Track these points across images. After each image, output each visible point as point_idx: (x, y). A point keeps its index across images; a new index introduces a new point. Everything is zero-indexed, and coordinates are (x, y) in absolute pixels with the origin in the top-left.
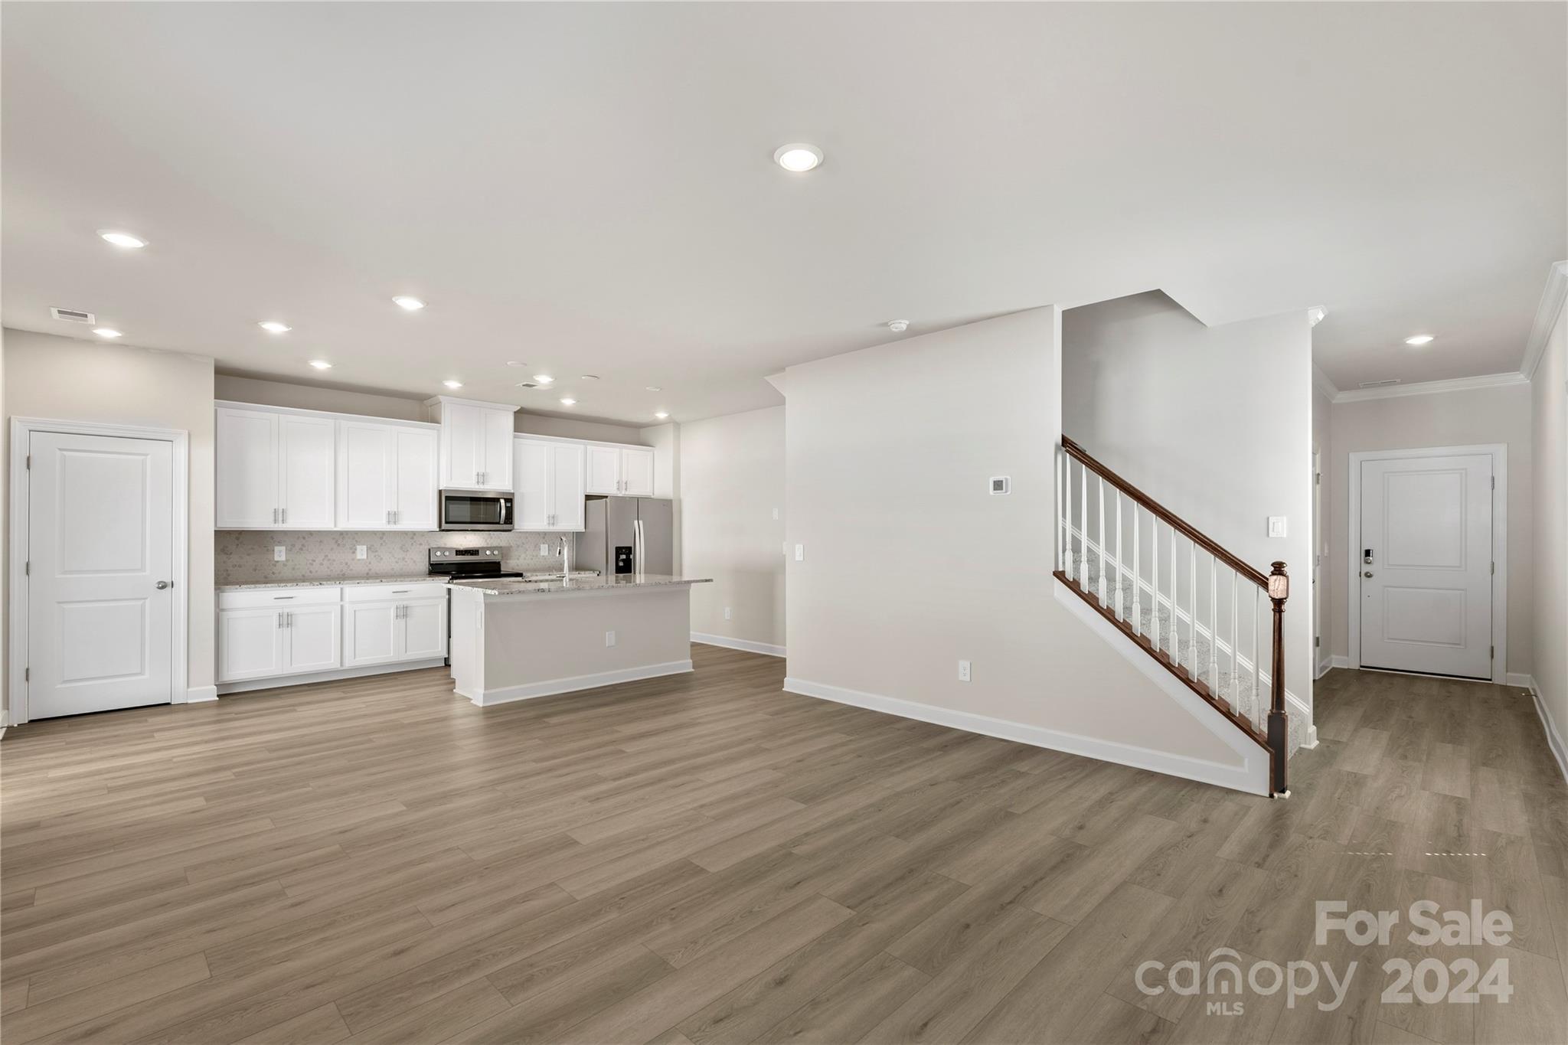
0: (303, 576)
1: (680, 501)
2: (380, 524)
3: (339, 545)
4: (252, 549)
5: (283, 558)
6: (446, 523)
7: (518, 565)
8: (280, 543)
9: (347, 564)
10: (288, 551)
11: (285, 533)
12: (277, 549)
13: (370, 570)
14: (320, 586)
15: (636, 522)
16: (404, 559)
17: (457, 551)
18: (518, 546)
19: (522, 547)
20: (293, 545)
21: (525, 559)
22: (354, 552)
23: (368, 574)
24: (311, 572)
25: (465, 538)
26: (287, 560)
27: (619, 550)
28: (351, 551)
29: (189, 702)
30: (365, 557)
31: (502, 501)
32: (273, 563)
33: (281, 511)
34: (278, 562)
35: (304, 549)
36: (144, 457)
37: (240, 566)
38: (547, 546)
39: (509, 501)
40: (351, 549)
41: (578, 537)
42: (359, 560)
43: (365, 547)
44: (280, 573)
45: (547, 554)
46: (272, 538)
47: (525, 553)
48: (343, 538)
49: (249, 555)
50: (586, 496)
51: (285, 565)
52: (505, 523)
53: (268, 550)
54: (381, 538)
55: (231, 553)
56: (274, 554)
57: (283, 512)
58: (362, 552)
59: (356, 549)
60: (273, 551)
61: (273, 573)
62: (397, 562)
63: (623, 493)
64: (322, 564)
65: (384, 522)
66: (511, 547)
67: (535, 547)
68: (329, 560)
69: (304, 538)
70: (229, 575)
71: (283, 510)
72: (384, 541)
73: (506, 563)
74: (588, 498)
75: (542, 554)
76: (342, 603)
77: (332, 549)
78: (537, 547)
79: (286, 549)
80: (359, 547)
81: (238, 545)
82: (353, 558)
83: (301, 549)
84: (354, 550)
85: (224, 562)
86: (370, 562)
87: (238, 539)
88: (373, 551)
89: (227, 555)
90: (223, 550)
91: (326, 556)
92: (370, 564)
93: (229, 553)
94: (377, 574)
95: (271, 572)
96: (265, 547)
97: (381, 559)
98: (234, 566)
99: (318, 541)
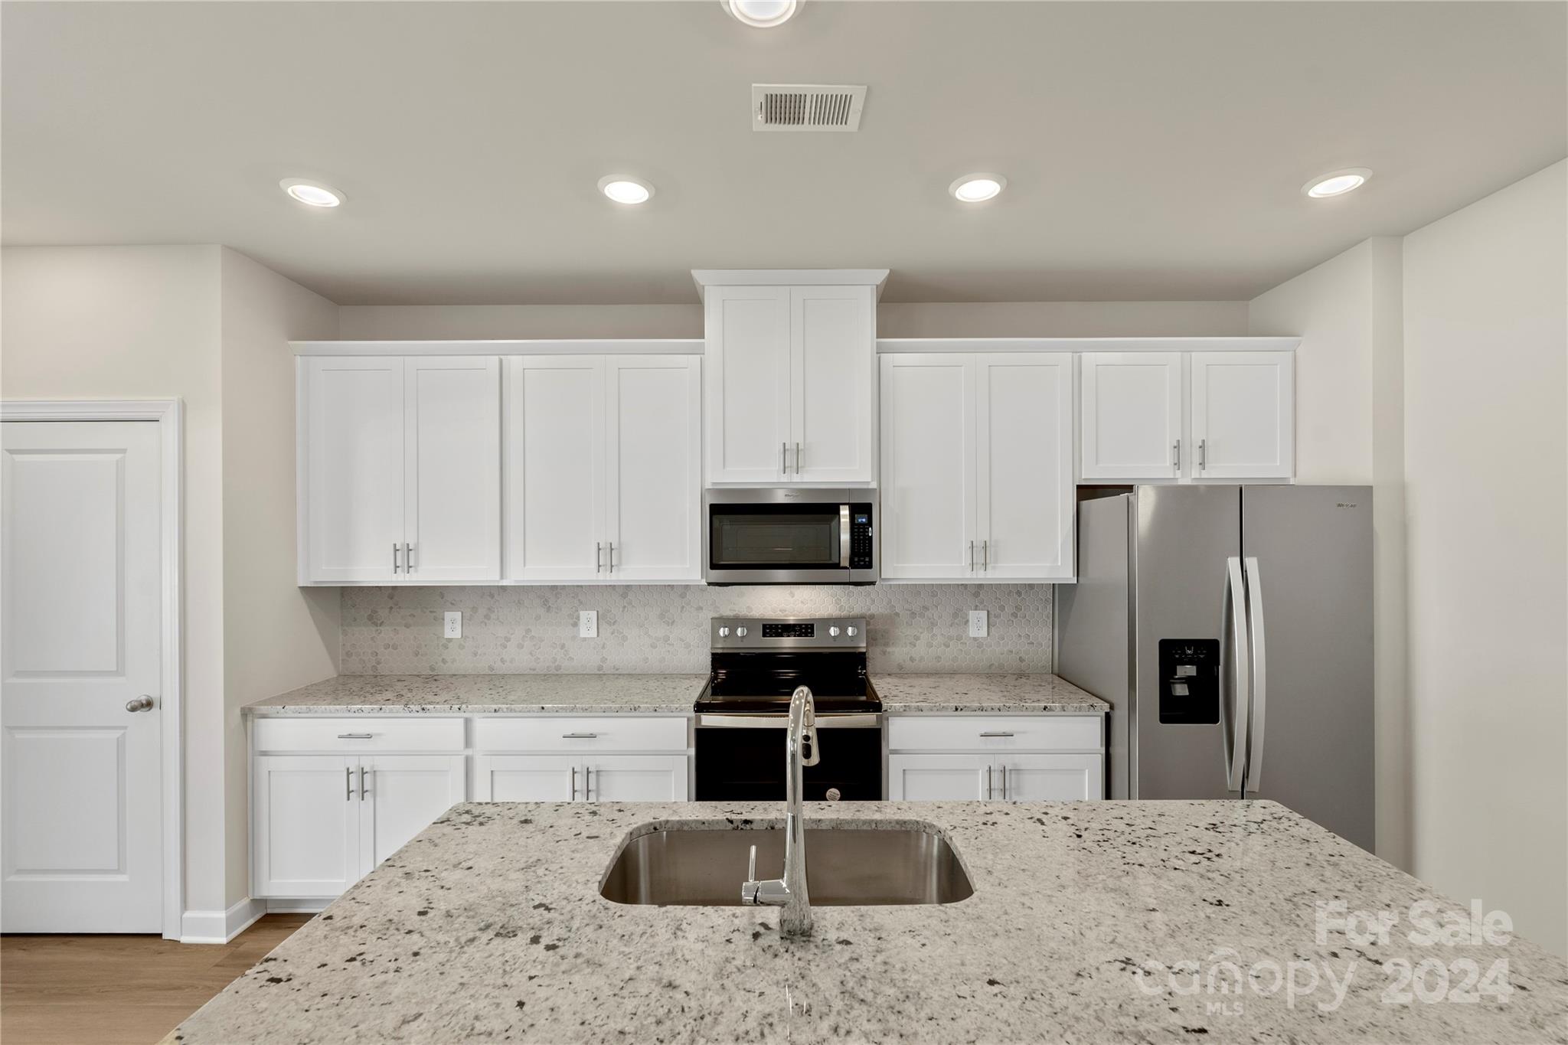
0: (491, 668)
1: (1402, 490)
2: (581, 571)
3: (549, 609)
5: (457, 634)
6: (713, 567)
7: (912, 659)
8: (453, 606)
9: (563, 646)
10: (466, 621)
12: (449, 616)
13: (604, 660)
14: (421, 714)
15: (1233, 563)
16: (666, 639)
17: (764, 626)
18: (913, 614)
19: (922, 615)
20: (474, 609)
21: (929, 645)
22: (575, 625)
23: (600, 668)
24: (503, 661)
26: (464, 637)
27: (1171, 652)
28: (570, 621)
29: (185, 939)
30: (593, 633)
31: (845, 512)
32: (445, 641)
33: (407, 548)
34: (450, 640)
35: (492, 615)
36: (119, 456)
38: (982, 613)
39: (862, 510)
40: (571, 616)
41: (1062, 595)
42: (585, 639)
43: (594, 617)
44: (454, 661)
45: (983, 633)
47: (930, 629)
48: (557, 598)
49: (407, 626)
50: (1079, 487)
51: (461, 647)
52: (854, 565)
53: (435, 619)
55: (382, 624)
56: (443, 625)
57: (411, 550)
58: (588, 625)
59: (578, 618)
60: (443, 619)
61: (444, 661)
62: (653, 646)
63: (1195, 474)
64: (520, 646)
66: (897, 614)
67: (955, 615)
68: (533, 638)
69: (492, 596)
70: (378, 663)
71: (411, 546)
73: (884, 653)
74: (1087, 492)
75: (971, 635)
76: (469, 752)
77: (539, 617)
78: (960, 618)
79: (462, 617)
80: (584, 615)
81: (391, 608)
82: (574, 638)
83: (487, 617)
84: (575, 620)
85: (372, 639)
86: (604, 644)
87: (391, 597)
88: (609, 623)
89: (377, 626)
90: (370, 618)
91: (528, 631)
92: (603, 647)
93: (379, 622)
94: (617, 670)
95: (441, 659)
96: (431, 612)
97: (625, 638)
98: (387, 646)
99: (514, 602)
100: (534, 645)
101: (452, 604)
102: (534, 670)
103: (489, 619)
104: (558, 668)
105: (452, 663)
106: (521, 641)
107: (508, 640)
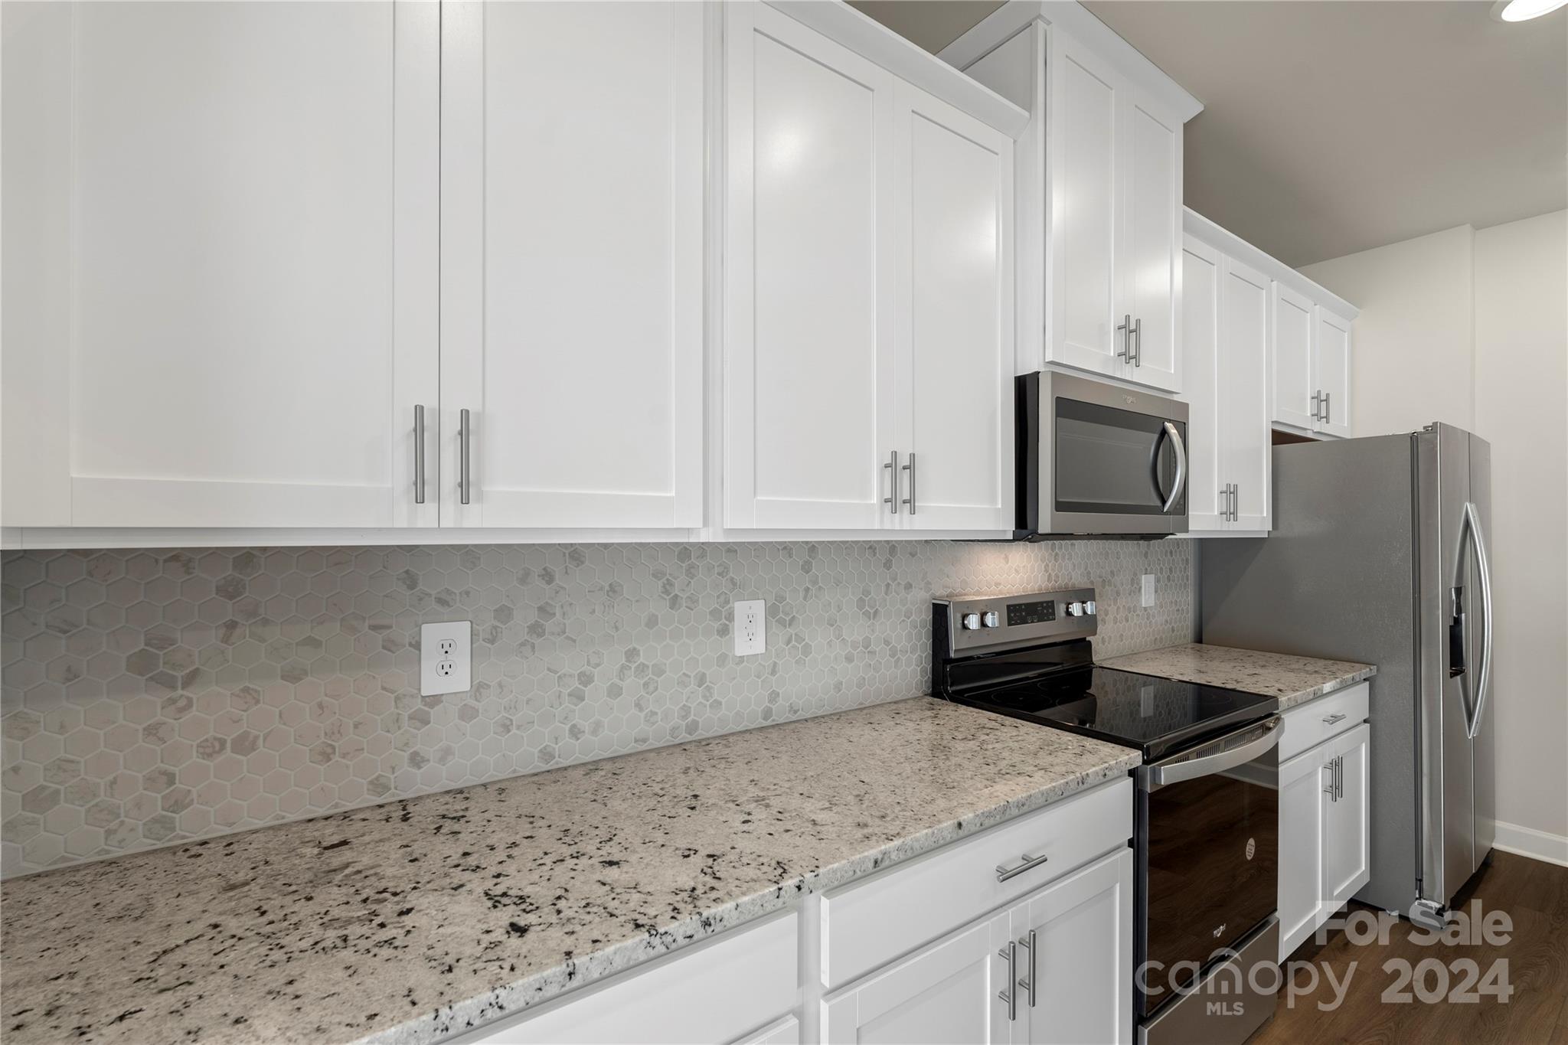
3: (674, 602)
4: (313, 643)
5: (460, 681)
6: (1060, 506)
7: (1103, 641)
8: (446, 606)
9: (701, 680)
10: (483, 643)
11: (469, 555)
12: (432, 634)
13: (774, 696)
15: (1469, 509)
16: (867, 644)
17: (1008, 610)
19: (1110, 583)
20: (504, 613)
21: (1115, 620)
22: (724, 631)
23: (767, 714)
24: (575, 732)
25: (1006, 559)
26: (478, 688)
28: (716, 625)
30: (758, 646)
32: (419, 705)
33: (451, 426)
34: (435, 700)
35: (549, 625)
37: (244, 745)
38: (1152, 577)
40: (715, 614)
42: (741, 659)
43: (758, 607)
44: (447, 752)
45: (1151, 601)
46: (411, 581)
47: (1115, 601)
48: (690, 572)
49: (292, 676)
50: (1275, 434)
51: (467, 713)
53: (389, 646)
54: (807, 568)
55: (190, 679)
56: (417, 660)
57: (464, 434)
58: (749, 630)
59: (730, 617)
60: (417, 646)
61: (416, 760)
62: (848, 661)
64: (615, 692)
65: (875, 500)
67: (1132, 582)
68: (642, 668)
69: (548, 576)
70: (177, 806)
71: (465, 415)
72: (815, 582)
74: (1276, 437)
75: (1144, 604)
77: (652, 622)
78: (1135, 585)
79: (473, 634)
80: (740, 608)
81: (232, 626)
82: (723, 659)
83: (536, 629)
84: (724, 621)
85: (151, 731)
86: (775, 664)
87: (230, 591)
88: (782, 623)
89: (173, 688)
90: (142, 664)
91: (632, 654)
92: (773, 672)
93: (180, 674)
94: (796, 712)
95: (406, 755)
96: (374, 628)
97: (806, 651)
98: (212, 749)
99: (601, 589)
100: (646, 685)
101: (441, 602)
102: (644, 741)
103: (541, 635)
104: (692, 728)
105: (442, 760)
106: (617, 681)
107: (586, 679)
